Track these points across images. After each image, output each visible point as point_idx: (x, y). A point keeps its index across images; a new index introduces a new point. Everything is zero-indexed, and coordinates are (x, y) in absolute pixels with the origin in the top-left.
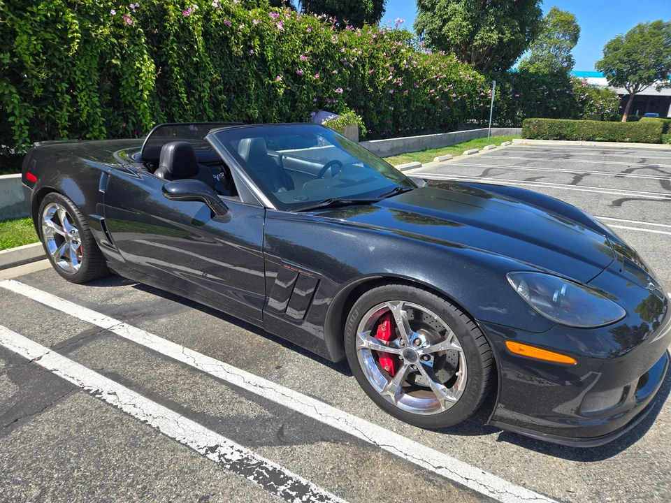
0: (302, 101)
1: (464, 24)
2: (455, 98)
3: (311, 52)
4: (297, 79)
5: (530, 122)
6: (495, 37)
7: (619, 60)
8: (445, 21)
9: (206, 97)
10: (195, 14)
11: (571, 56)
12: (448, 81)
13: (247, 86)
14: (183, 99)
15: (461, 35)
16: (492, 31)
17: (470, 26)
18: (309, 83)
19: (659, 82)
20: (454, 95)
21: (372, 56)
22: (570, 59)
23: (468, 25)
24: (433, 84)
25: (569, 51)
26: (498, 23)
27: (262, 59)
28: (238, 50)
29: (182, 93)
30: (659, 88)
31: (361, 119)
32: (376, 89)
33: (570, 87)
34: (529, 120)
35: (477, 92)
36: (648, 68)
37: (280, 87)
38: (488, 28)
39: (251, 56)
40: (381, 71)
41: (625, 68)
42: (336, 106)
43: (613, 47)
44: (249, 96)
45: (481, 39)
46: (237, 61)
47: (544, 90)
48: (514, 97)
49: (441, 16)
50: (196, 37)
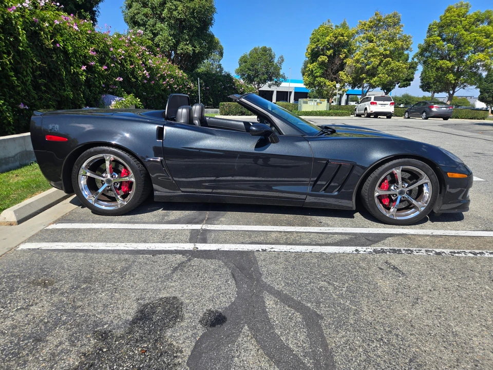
0: (96, 86)
1: (170, 38)
2: (176, 88)
3: (94, 49)
4: (90, 69)
5: (224, 105)
6: (191, 49)
7: (248, 69)
8: (155, 35)
9: (30, 81)
10: (15, 11)
11: (220, 65)
12: (171, 76)
13: (59, 72)
14: (15, 82)
15: (168, 45)
16: (188, 45)
17: (173, 40)
18: (99, 73)
19: (269, 82)
20: (176, 86)
21: (130, 56)
22: (220, 67)
23: (172, 39)
24: (163, 77)
25: (219, 62)
26: (191, 40)
27: (65, 52)
28: (49, 43)
29: (12, 77)
30: (270, 86)
31: (139, 100)
32: (137, 79)
33: (234, 84)
34: (223, 103)
35: (185, 85)
36: (263, 74)
37: (82, 75)
38: (185, 42)
39: (57, 49)
40: (137, 67)
41: (252, 73)
42: (117, 91)
43: (243, 60)
44: (61, 80)
45: (182, 49)
46: (49, 52)
47: (221, 86)
48: (206, 89)
49: (151, 31)
50: (20, 30)
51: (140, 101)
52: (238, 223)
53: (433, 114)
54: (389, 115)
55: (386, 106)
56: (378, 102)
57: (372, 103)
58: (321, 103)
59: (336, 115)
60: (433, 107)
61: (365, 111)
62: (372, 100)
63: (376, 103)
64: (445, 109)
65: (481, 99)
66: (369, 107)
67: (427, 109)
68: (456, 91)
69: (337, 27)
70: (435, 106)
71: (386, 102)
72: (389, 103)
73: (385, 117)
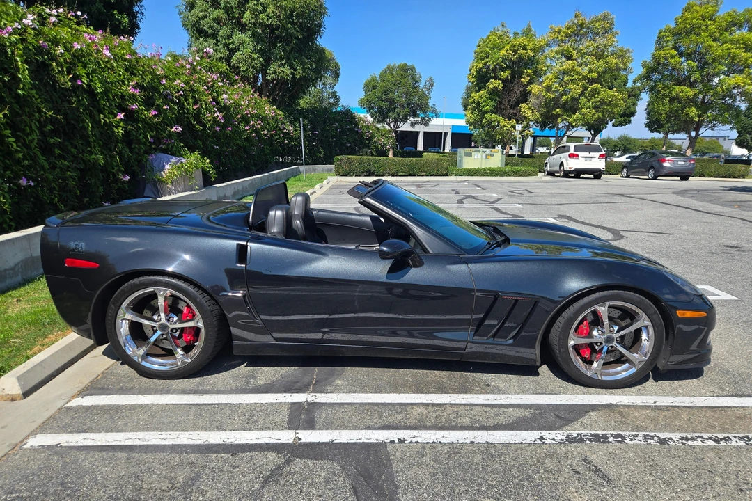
0: (139, 142)
1: (255, 56)
2: (265, 135)
3: (137, 83)
4: (131, 116)
5: (341, 160)
6: (288, 72)
7: (378, 98)
8: (232, 52)
9: (36, 141)
10: (11, 34)
11: (335, 92)
12: (258, 117)
13: (81, 125)
14: (12, 145)
15: (253, 68)
16: (283, 65)
17: (261, 59)
18: (144, 121)
19: (412, 119)
20: (265, 132)
21: (193, 91)
22: (336, 96)
23: (258, 57)
24: (245, 119)
25: (333, 87)
26: (288, 59)
27: (90, 91)
28: (65, 80)
29: (8, 137)
30: (413, 125)
31: (208, 161)
32: (204, 126)
33: (357, 124)
34: (339, 157)
35: (280, 129)
36: (402, 106)
37: (117, 126)
38: (279, 62)
39: (78, 88)
40: (204, 106)
41: (385, 105)
42: (172, 147)
43: (371, 86)
44: (85, 138)
45: (275, 73)
46: (65, 94)
47: (336, 127)
48: (312, 133)
49: (226, 45)
50: (20, 63)
51: (210, 163)
52: (362, 389)
53: (665, 172)
54: (597, 174)
55: (593, 159)
56: (581, 154)
57: (571, 156)
58: (492, 155)
59: (516, 174)
60: (665, 161)
61: (560, 167)
62: (572, 151)
63: (577, 155)
64: (683, 163)
65: (740, 144)
66: (567, 160)
67: (656, 165)
68: (700, 133)
69: (516, 34)
70: (667, 159)
71: (592, 154)
72: (597, 154)
73: (592, 176)
